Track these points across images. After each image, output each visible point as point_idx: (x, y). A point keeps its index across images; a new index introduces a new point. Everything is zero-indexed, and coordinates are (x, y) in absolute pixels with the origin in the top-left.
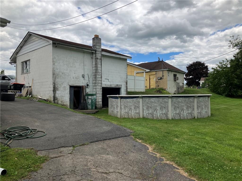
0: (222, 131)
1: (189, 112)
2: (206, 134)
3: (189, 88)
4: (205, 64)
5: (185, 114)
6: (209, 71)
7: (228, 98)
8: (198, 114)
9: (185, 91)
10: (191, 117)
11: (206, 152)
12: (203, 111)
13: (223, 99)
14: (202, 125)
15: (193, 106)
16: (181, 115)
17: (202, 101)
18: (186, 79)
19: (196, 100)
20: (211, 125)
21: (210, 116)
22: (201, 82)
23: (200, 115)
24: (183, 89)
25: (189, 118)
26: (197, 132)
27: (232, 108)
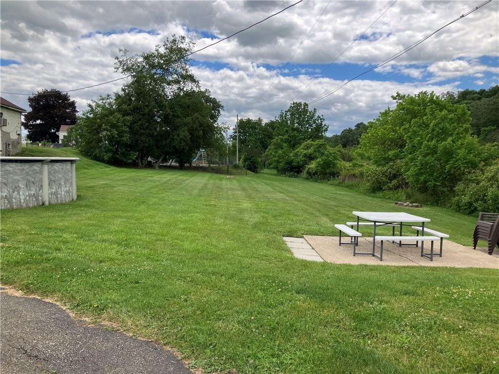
0: (94, 222)
1: (32, 192)
2: (63, 230)
3: (33, 145)
4: (70, 96)
5: (22, 197)
6: (78, 112)
7: (112, 168)
8: (50, 196)
9: (25, 151)
10: (36, 203)
11: (60, 255)
12: (61, 189)
13: (103, 170)
14: (58, 216)
15: (41, 180)
16: (14, 200)
17: (60, 169)
18: (26, 126)
19: (46, 168)
20: (75, 214)
21: (75, 200)
22: (62, 134)
23: (55, 197)
24: (19, 147)
25: (31, 205)
26: (46, 228)
27: (116, 184)
